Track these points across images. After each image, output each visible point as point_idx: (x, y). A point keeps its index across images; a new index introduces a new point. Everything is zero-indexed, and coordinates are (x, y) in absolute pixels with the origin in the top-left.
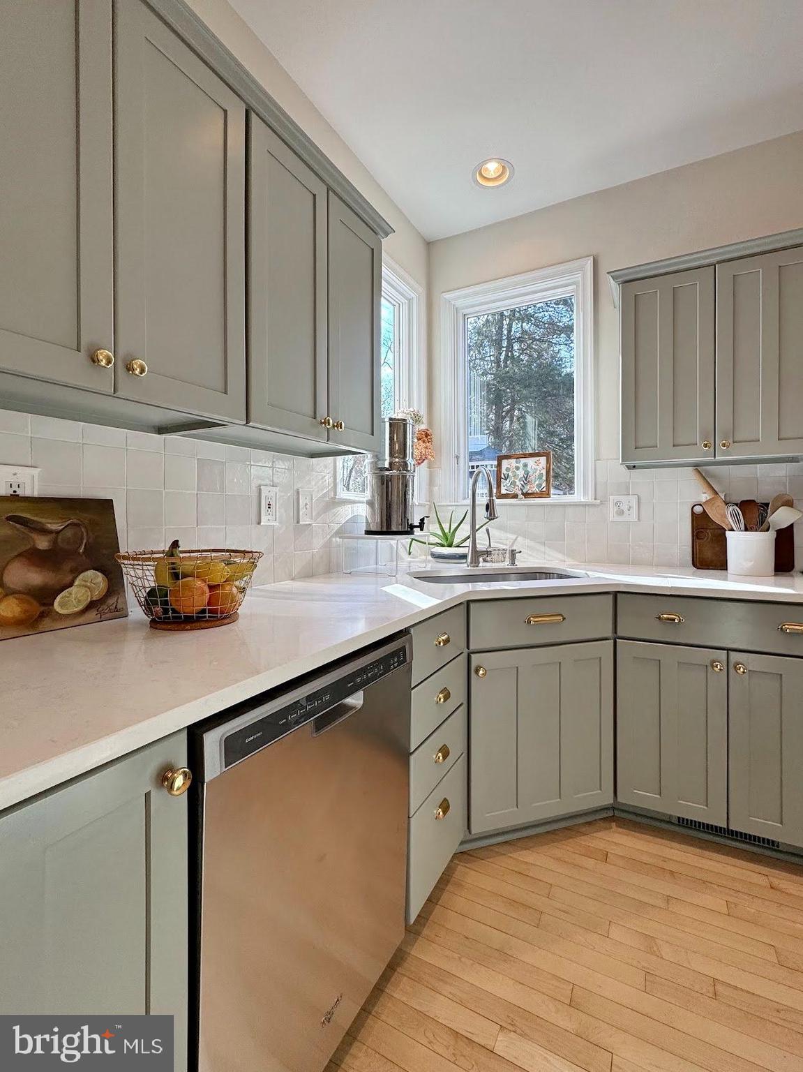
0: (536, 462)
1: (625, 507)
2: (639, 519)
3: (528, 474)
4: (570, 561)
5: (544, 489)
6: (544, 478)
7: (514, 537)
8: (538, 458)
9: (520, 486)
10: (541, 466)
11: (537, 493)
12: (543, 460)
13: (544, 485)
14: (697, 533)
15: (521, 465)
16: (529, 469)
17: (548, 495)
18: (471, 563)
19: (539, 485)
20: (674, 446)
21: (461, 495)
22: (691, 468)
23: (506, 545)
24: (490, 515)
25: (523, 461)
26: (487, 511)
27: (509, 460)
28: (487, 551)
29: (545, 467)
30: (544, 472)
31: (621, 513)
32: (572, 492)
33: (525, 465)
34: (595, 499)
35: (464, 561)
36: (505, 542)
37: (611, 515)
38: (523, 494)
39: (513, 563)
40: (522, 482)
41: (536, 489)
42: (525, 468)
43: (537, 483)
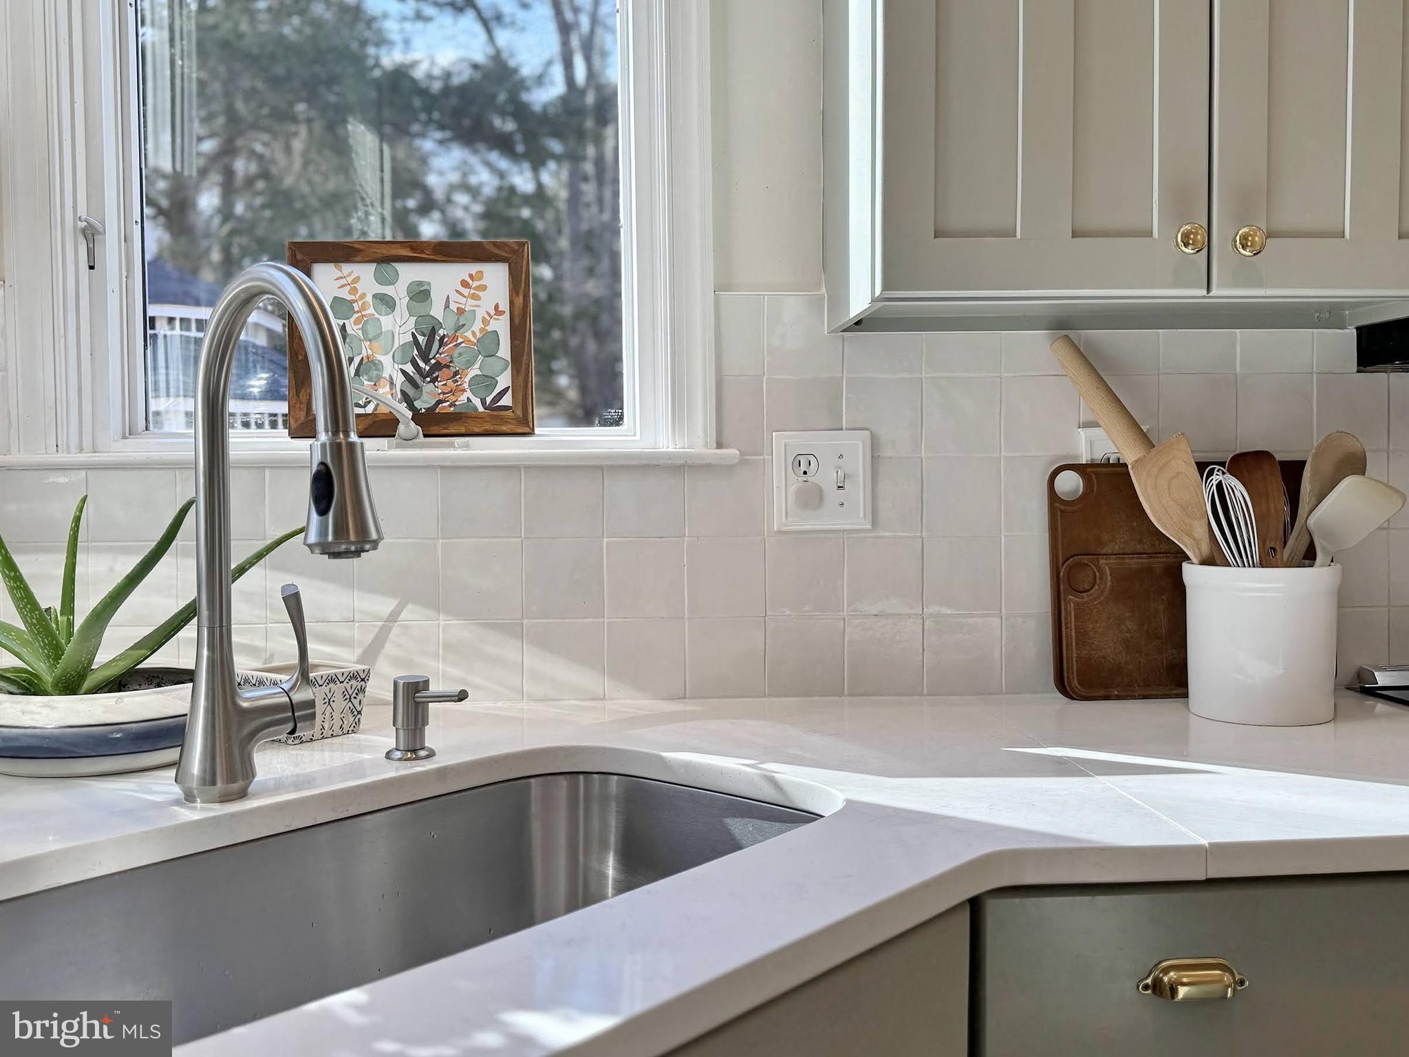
0: (464, 284)
1: (825, 477)
2: (874, 523)
3: (433, 332)
4: (628, 702)
5: (507, 400)
6: (505, 351)
7: (385, 606)
8: (473, 268)
9: (399, 379)
10: (485, 305)
11: (478, 417)
12: (496, 277)
13: (504, 380)
14: (1069, 572)
15: (399, 291)
16: (437, 311)
17: (523, 427)
18: (209, 778)
19: (486, 382)
20: (1075, 234)
21: (115, 422)
22: (1039, 336)
23: (347, 643)
24: (341, 530)
25: (409, 273)
26: (323, 512)
27: (347, 268)
28: (292, 707)
29: (504, 306)
30: (502, 326)
31: (812, 498)
32: (612, 413)
33: (420, 294)
34: (719, 445)
35: (172, 755)
36: (342, 631)
37: (778, 508)
38: (418, 417)
39: (413, 746)
40: (409, 368)
41: (468, 398)
42: (420, 308)
43: (474, 371)
